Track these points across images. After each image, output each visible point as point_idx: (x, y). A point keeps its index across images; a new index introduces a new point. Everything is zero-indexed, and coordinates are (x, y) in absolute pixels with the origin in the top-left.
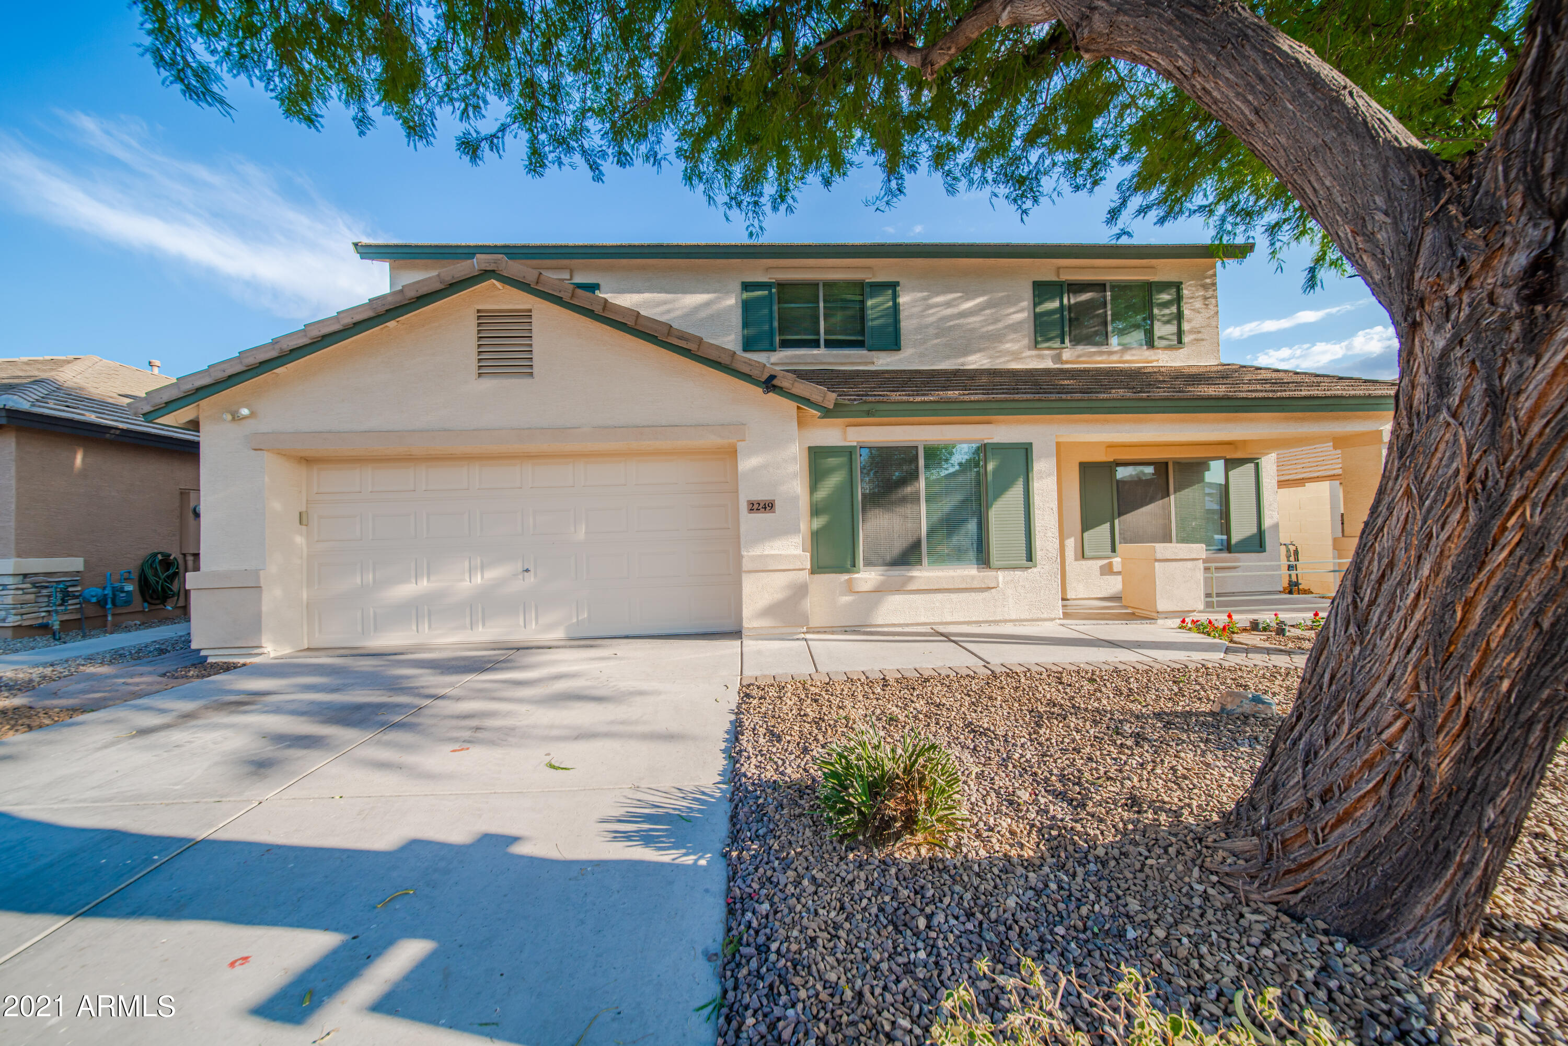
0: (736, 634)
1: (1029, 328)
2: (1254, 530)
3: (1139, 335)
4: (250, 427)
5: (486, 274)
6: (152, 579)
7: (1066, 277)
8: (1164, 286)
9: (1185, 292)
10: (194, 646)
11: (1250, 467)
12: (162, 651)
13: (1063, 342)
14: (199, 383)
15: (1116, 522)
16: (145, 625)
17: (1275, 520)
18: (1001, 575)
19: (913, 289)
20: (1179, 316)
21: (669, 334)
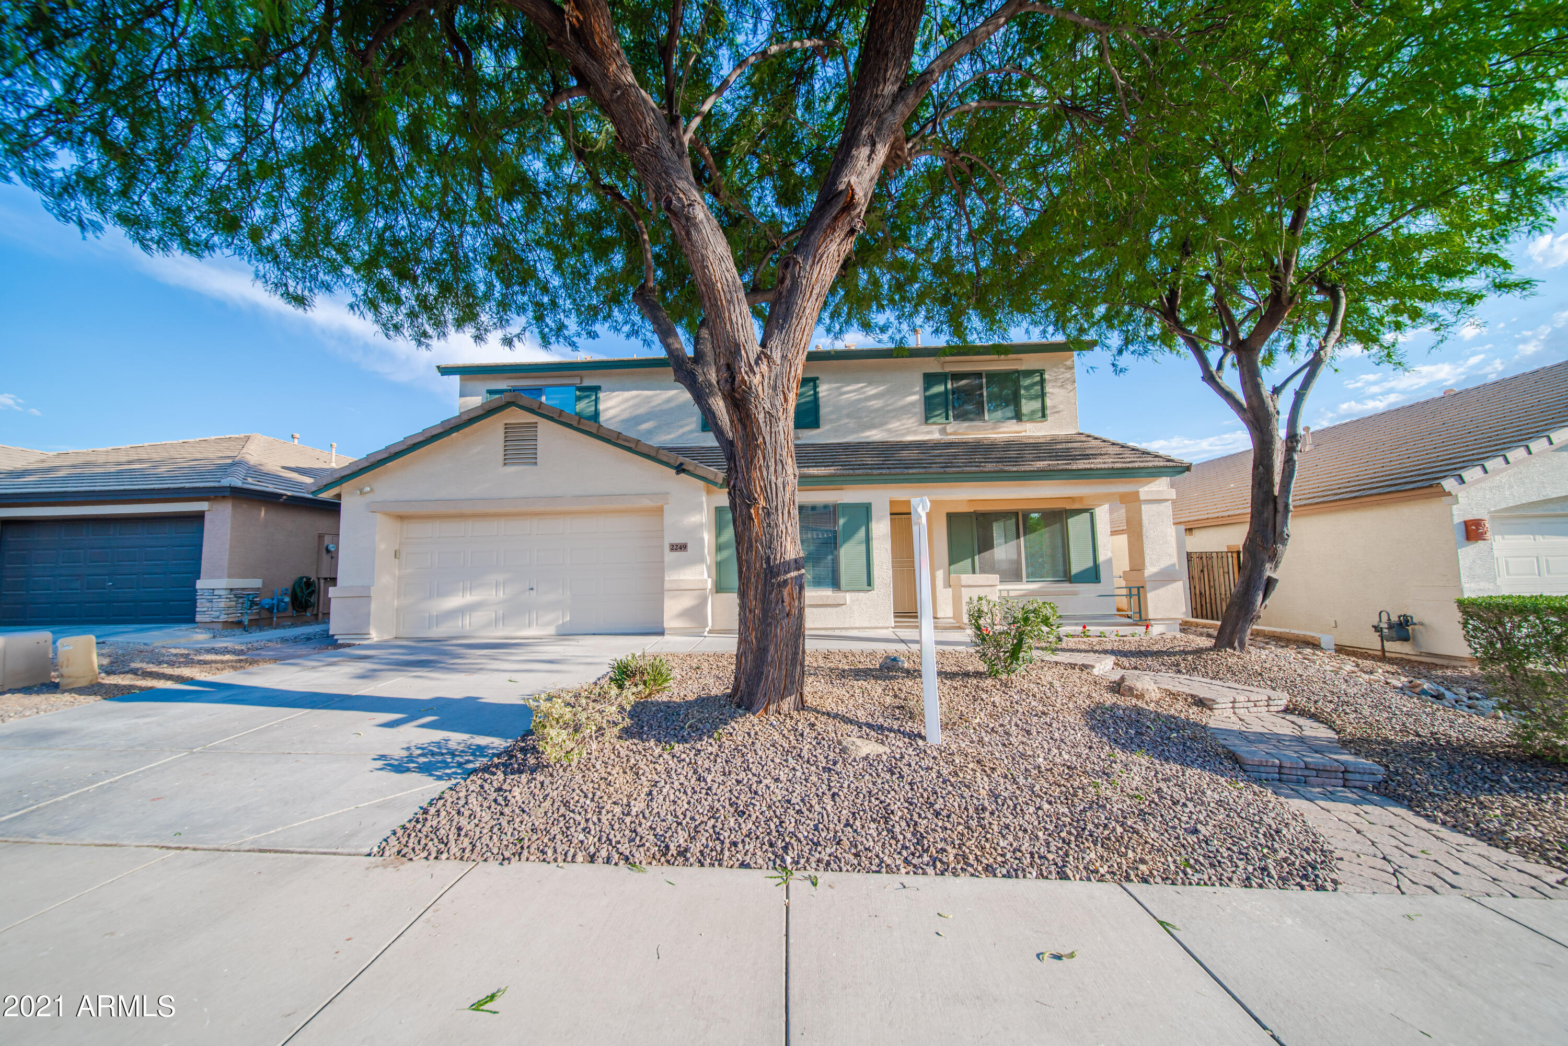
0: (662, 633)
1: (920, 409)
2: (1091, 564)
3: (1010, 411)
4: (369, 498)
5: (509, 404)
6: (299, 594)
7: (948, 369)
8: (1029, 373)
9: (1046, 376)
10: (331, 633)
11: (1088, 515)
12: (309, 639)
13: (947, 418)
14: (343, 474)
15: (977, 558)
16: (294, 625)
17: (1109, 555)
18: (848, 596)
19: (829, 382)
20: (1043, 395)
21: (618, 438)
